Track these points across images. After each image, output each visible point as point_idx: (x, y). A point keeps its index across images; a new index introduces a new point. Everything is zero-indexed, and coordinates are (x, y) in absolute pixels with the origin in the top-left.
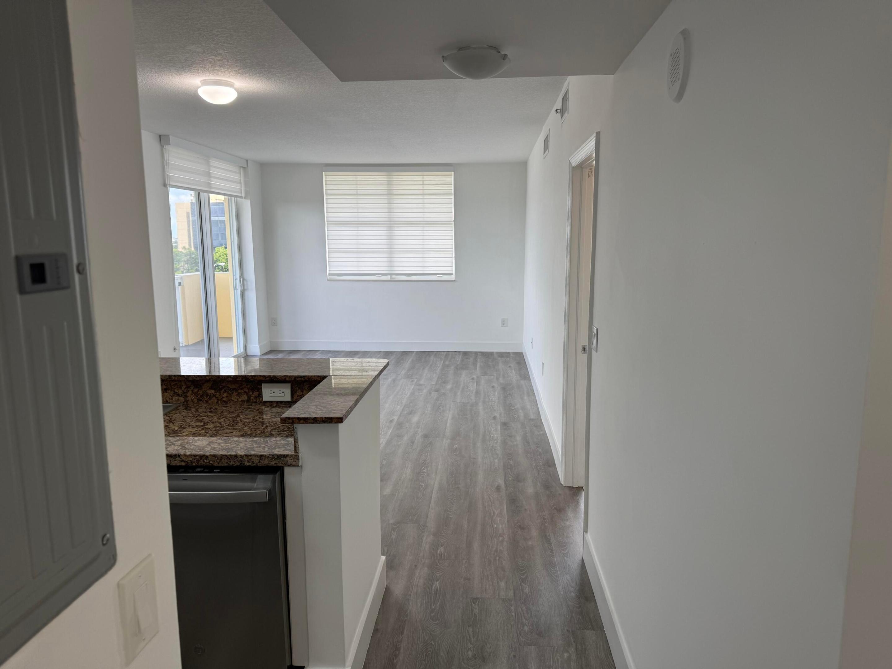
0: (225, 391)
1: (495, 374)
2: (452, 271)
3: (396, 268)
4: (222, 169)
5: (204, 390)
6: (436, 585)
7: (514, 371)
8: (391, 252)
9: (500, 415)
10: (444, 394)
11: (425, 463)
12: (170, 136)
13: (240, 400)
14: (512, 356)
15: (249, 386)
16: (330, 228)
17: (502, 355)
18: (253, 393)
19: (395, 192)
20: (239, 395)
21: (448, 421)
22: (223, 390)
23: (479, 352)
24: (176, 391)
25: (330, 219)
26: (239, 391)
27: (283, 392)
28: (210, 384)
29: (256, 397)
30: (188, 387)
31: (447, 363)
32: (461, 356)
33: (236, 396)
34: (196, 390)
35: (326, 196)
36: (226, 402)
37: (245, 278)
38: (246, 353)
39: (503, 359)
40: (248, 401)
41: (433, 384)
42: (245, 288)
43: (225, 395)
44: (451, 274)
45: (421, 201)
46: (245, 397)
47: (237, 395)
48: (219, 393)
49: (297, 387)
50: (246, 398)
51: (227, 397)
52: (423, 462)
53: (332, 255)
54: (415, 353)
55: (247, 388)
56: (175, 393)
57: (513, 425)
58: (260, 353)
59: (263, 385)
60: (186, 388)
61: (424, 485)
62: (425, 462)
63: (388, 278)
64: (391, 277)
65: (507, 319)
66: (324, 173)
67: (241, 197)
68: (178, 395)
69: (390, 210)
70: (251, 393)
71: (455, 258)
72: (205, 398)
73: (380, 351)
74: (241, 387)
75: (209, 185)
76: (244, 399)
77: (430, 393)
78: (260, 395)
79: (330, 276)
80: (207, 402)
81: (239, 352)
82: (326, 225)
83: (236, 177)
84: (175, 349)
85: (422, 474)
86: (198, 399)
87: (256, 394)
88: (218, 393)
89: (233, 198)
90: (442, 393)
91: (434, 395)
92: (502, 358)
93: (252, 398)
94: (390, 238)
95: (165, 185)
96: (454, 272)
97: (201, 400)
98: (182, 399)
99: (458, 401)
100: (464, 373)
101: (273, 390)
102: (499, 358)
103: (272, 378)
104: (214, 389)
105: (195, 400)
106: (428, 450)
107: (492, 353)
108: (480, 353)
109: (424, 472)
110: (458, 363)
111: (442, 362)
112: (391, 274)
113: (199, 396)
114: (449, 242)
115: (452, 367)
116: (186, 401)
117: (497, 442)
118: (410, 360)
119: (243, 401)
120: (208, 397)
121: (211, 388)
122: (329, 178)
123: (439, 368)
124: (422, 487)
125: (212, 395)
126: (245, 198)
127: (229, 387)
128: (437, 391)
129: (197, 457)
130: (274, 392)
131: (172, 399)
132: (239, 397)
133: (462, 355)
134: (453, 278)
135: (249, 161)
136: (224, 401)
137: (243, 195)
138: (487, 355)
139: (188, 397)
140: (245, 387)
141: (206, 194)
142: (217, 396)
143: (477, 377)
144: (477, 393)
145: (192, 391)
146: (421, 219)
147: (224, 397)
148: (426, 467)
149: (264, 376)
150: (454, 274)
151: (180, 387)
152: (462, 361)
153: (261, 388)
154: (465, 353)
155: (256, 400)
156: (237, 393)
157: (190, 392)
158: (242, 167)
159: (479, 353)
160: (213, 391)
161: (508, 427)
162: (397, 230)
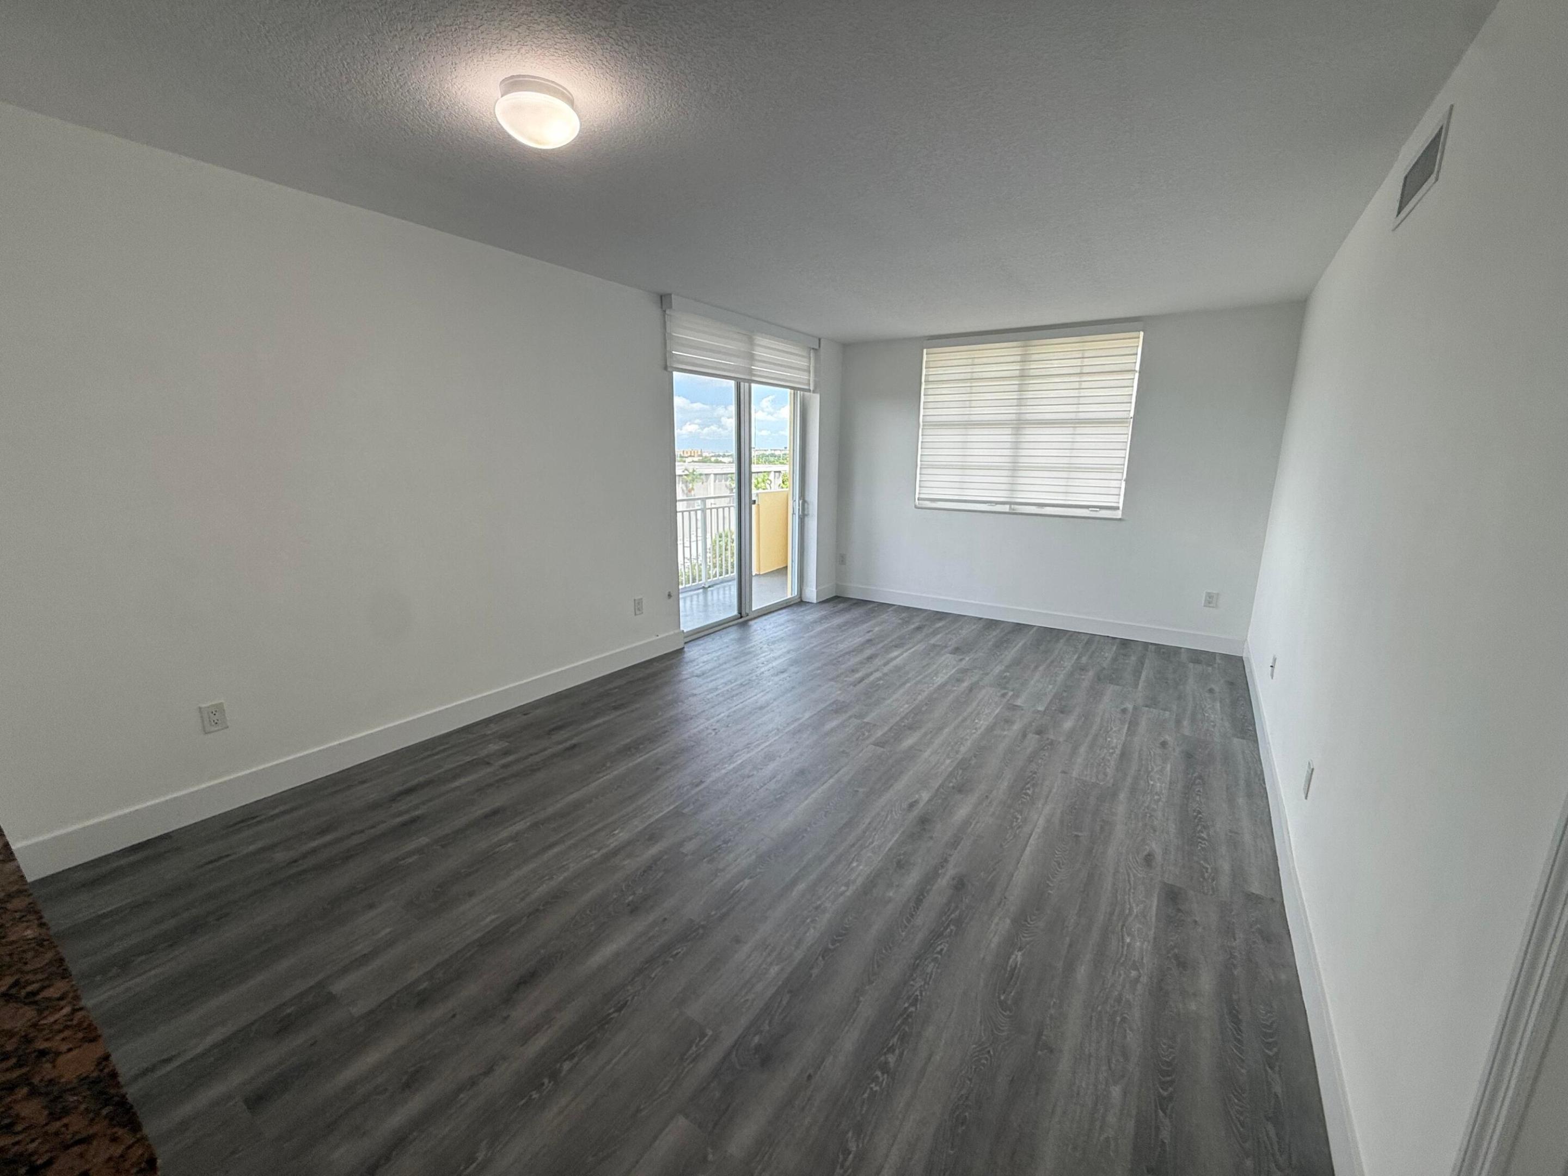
1: (1175, 707)
2: (1118, 503)
3: (1019, 495)
4: (778, 350)
7: (1218, 705)
8: (1014, 468)
9: (1166, 851)
10: (1051, 743)
12: (673, 296)
14: (1219, 664)
16: (928, 432)
17: (1198, 657)
19: (1032, 372)
21: (1032, 841)
23: (1151, 644)
25: (928, 419)
31: (1084, 660)
32: (1115, 648)
35: (925, 385)
37: (806, 499)
38: (801, 597)
39: (1199, 668)
41: (1039, 711)
42: (806, 513)
44: (1118, 508)
45: (1076, 385)
52: (907, 1005)
53: (924, 471)
54: (1035, 629)
57: (1194, 906)
58: (817, 599)
63: (1006, 508)
64: (1010, 507)
65: (1218, 594)
66: (925, 351)
67: (809, 391)
69: (1020, 402)
71: (1126, 480)
73: (980, 619)
75: (751, 372)
77: (1024, 736)
79: (920, 502)
81: (793, 595)
82: (921, 427)
83: (803, 363)
84: (670, 596)
85: (877, 1074)
89: (799, 392)
90: (1048, 739)
91: (1032, 739)
92: (1197, 666)
94: (1016, 446)
95: (666, 368)
96: (1121, 506)
99: (1075, 774)
100: (1111, 690)
102: (1191, 665)
106: (941, 952)
107: (1177, 650)
108: (1154, 647)
109: (886, 1068)
110: (1105, 665)
111: (1076, 657)
112: (1010, 503)
114: (1121, 454)
115: (1091, 674)
117: (1137, 981)
118: (1020, 644)
122: (933, 357)
123: (1064, 672)
126: (814, 392)
128: (1039, 732)
133: (1117, 647)
134: (1118, 514)
135: (822, 340)
137: (812, 389)
138: (1167, 653)
141: (747, 385)
143: (1135, 708)
144: (1124, 755)
146: (1072, 416)
150: (1121, 508)
152: (1115, 660)
154: (1125, 643)
158: (813, 349)
159: (1150, 646)
161: (1179, 910)
162: (1031, 435)
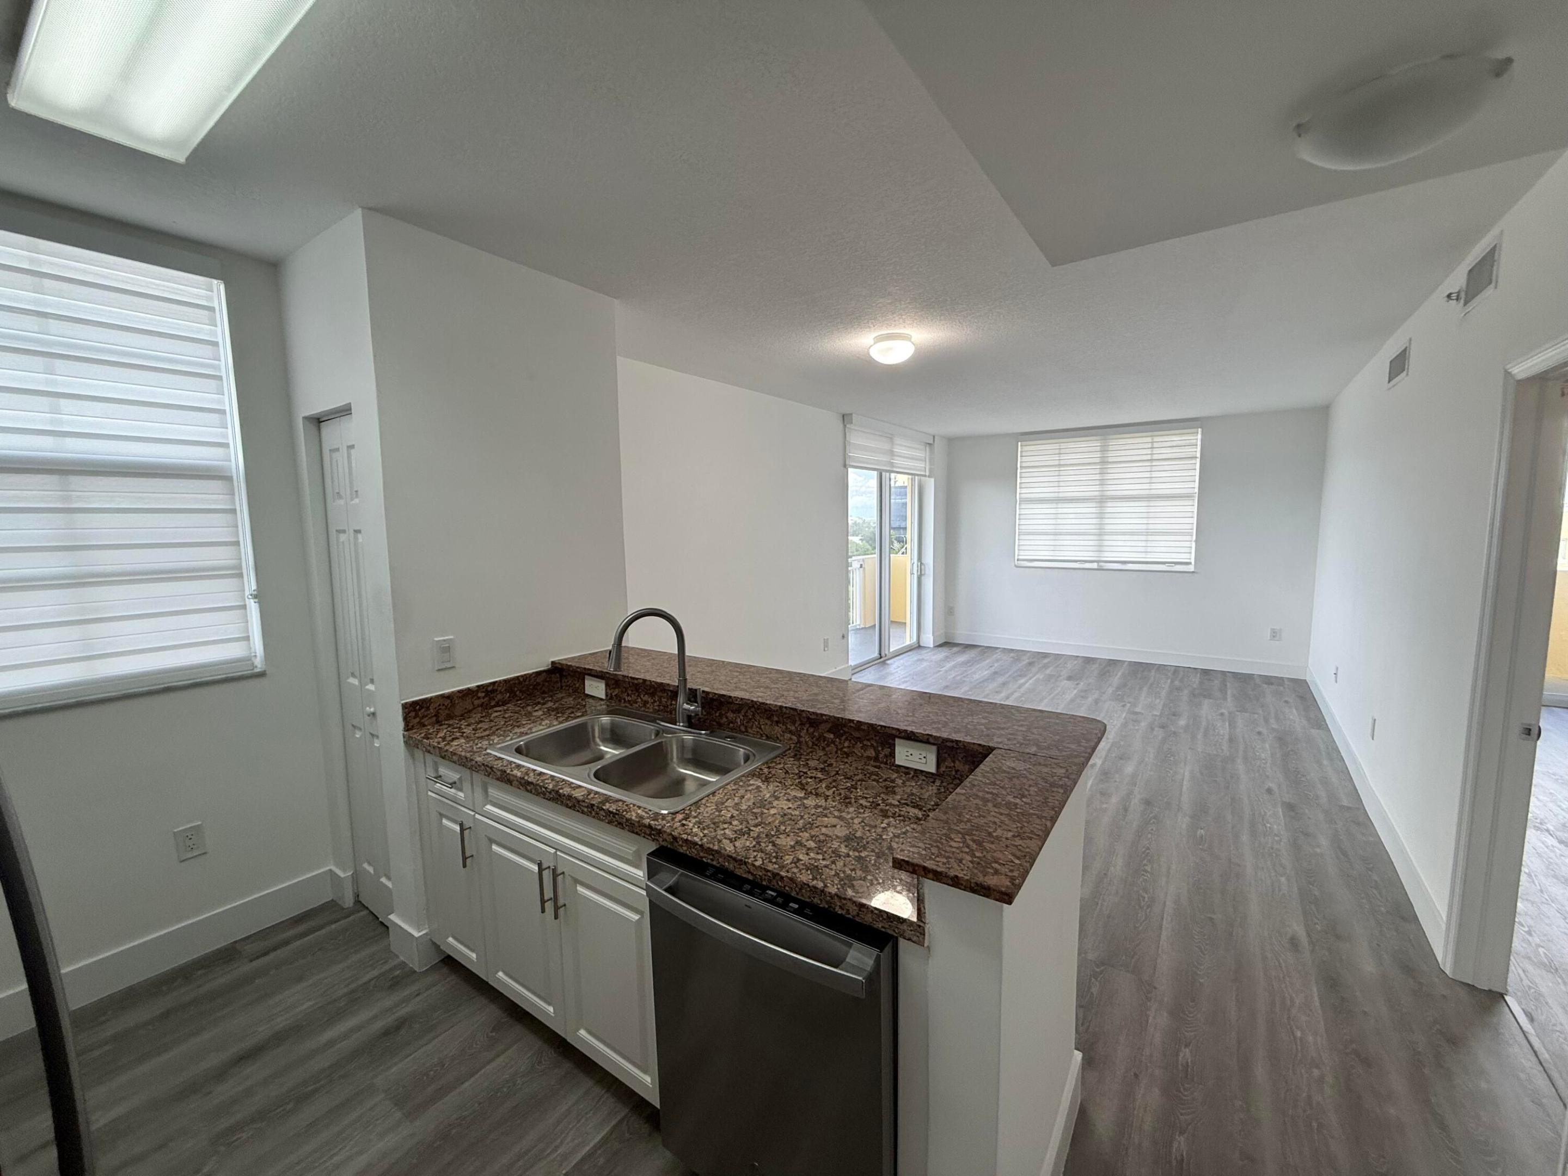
0: (847, 739)
1: (1261, 712)
2: (1190, 559)
3: (1106, 554)
4: (905, 446)
5: (820, 731)
6: (1180, 1143)
7: (1294, 711)
8: (1101, 533)
9: (1279, 786)
10: (1174, 733)
11: (1148, 853)
12: (854, 415)
13: (865, 755)
14: (1288, 685)
15: (877, 738)
16: (1023, 506)
17: (1269, 680)
18: (882, 749)
19: (1110, 460)
20: (864, 748)
21: (1185, 783)
22: (844, 738)
23: (1228, 672)
24: (789, 727)
25: (1023, 496)
26: (865, 742)
27: (925, 757)
28: (829, 726)
29: (886, 756)
30: (802, 724)
31: (1177, 683)
32: (1198, 675)
33: (860, 749)
34: (811, 730)
35: (1021, 469)
36: (847, 755)
37: (923, 562)
38: (919, 643)
39: (1274, 687)
40: (876, 759)
41: (1156, 715)
42: (923, 573)
43: (846, 744)
44: (1190, 563)
45: (1148, 468)
46: (871, 753)
47: (862, 748)
48: (839, 739)
49: (946, 753)
50: (874, 754)
51: (849, 747)
52: (1144, 849)
53: (1022, 537)
54: (1126, 663)
55: (876, 740)
56: (787, 728)
57: (1307, 811)
58: (934, 644)
59: (897, 741)
60: (800, 724)
61: (1146, 896)
62: (1148, 851)
63: (1095, 565)
64: (1098, 565)
65: (1280, 630)
66: (1019, 443)
67: (925, 476)
68: (791, 732)
69: (1102, 482)
70: (880, 749)
71: (1196, 541)
72: (822, 742)
73: (1078, 657)
74: (867, 738)
75: (892, 464)
76: (870, 755)
77: (1152, 729)
78: (892, 755)
79: (1019, 562)
80: (824, 749)
81: (912, 642)
82: (1018, 503)
83: (920, 454)
84: (843, 637)
85: (1142, 873)
86: (813, 743)
87: (887, 751)
88: (837, 740)
89: (917, 477)
90: (1171, 731)
91: (1159, 733)
92: (1270, 686)
93: (881, 756)
94: (1101, 516)
95: (845, 466)
96: (1193, 561)
97: (816, 745)
98: (794, 738)
99: (1199, 750)
100: (1206, 703)
101: (911, 751)
102: (1266, 686)
103: (908, 734)
104: (834, 734)
105: (810, 744)
106: (1152, 830)
107: (1250, 677)
108: (1230, 675)
109: (1146, 871)
110: (1195, 686)
111: (1169, 681)
112: (1098, 562)
113: (814, 739)
114: (1190, 521)
115: (1186, 692)
116: (799, 742)
117: (1281, 840)
118: (1120, 674)
119: (869, 758)
120: (826, 742)
121: (829, 731)
122: (1025, 448)
123: (1164, 691)
124: (1144, 901)
125: (830, 740)
126: (929, 477)
127: (852, 735)
128: (1163, 727)
129: (769, 874)
130: (911, 755)
131: (784, 736)
132: (865, 751)
133: (1201, 674)
134: (1191, 568)
135: (936, 438)
136: (846, 753)
137: (927, 474)
138: (1244, 679)
139: (802, 737)
140: (872, 738)
141: (888, 474)
142: (837, 743)
143: (1230, 713)
144: (1232, 740)
145: (807, 730)
146: (1147, 492)
147: (845, 747)
148: (1149, 861)
149: (898, 730)
150: (1193, 563)
151: (794, 723)
152: (1201, 683)
153: (894, 745)
154: (1206, 672)
155: (887, 761)
156: (861, 745)
157: (805, 731)
158: (928, 444)
159: (1228, 674)
160: (832, 736)
161: (1297, 813)
162: (1111, 507)
